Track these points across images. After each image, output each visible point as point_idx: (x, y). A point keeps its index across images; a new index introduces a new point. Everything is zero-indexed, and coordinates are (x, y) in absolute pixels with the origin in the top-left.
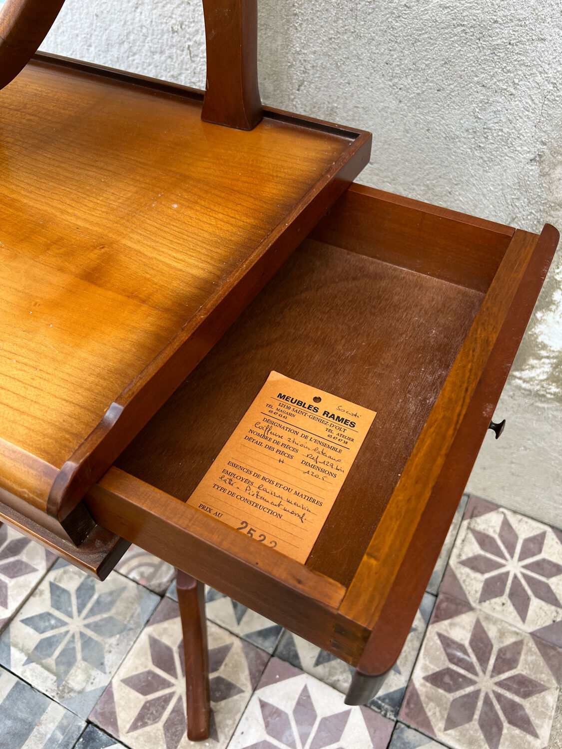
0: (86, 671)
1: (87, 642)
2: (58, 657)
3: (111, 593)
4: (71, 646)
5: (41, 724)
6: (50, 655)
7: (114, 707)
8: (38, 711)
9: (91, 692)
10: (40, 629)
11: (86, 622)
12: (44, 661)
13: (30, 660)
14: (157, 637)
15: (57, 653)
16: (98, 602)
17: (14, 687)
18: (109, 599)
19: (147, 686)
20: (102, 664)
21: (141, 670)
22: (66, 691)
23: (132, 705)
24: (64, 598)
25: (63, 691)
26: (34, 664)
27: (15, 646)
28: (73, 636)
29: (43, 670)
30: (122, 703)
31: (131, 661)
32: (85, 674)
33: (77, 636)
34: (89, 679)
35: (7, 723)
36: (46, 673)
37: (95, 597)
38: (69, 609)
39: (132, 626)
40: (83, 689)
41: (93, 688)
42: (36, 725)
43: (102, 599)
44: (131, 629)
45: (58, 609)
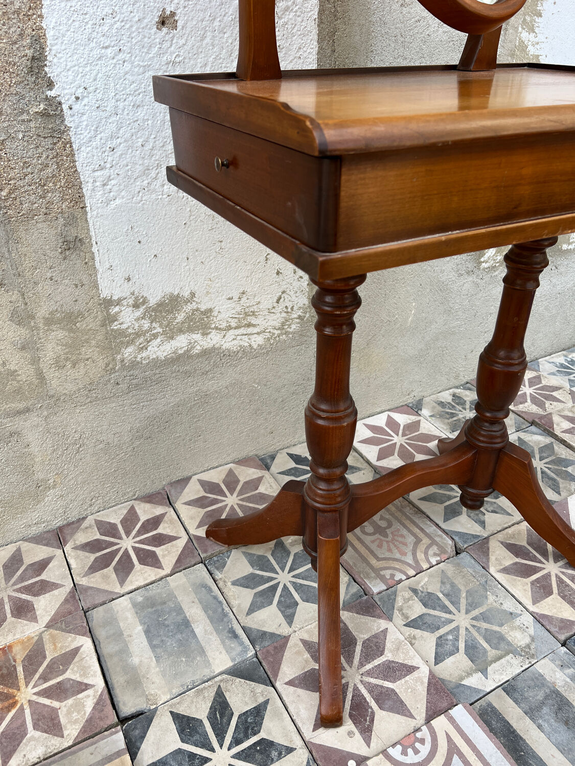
0: (513, 628)
1: (484, 617)
2: (490, 646)
3: (443, 583)
4: (483, 631)
5: (554, 683)
6: (485, 651)
7: (557, 619)
8: (539, 681)
9: (535, 632)
10: (454, 651)
11: (463, 611)
12: (489, 659)
13: (484, 672)
14: (502, 567)
15: (485, 645)
16: (447, 595)
17: (508, 694)
18: (448, 586)
19: (544, 589)
20: (511, 614)
21: (529, 587)
22: (527, 650)
23: (558, 605)
24: (428, 620)
25: (527, 653)
26: (489, 668)
27: (462, 679)
28: (474, 626)
29: (498, 663)
30: (555, 610)
31: (518, 592)
32: (516, 630)
33: (475, 623)
34: (523, 629)
35: (545, 712)
36: (503, 661)
37: (441, 596)
38: (443, 619)
39: (483, 580)
40: (530, 636)
41: (533, 629)
42: (554, 687)
43: (446, 592)
44: (486, 582)
45: (438, 628)
